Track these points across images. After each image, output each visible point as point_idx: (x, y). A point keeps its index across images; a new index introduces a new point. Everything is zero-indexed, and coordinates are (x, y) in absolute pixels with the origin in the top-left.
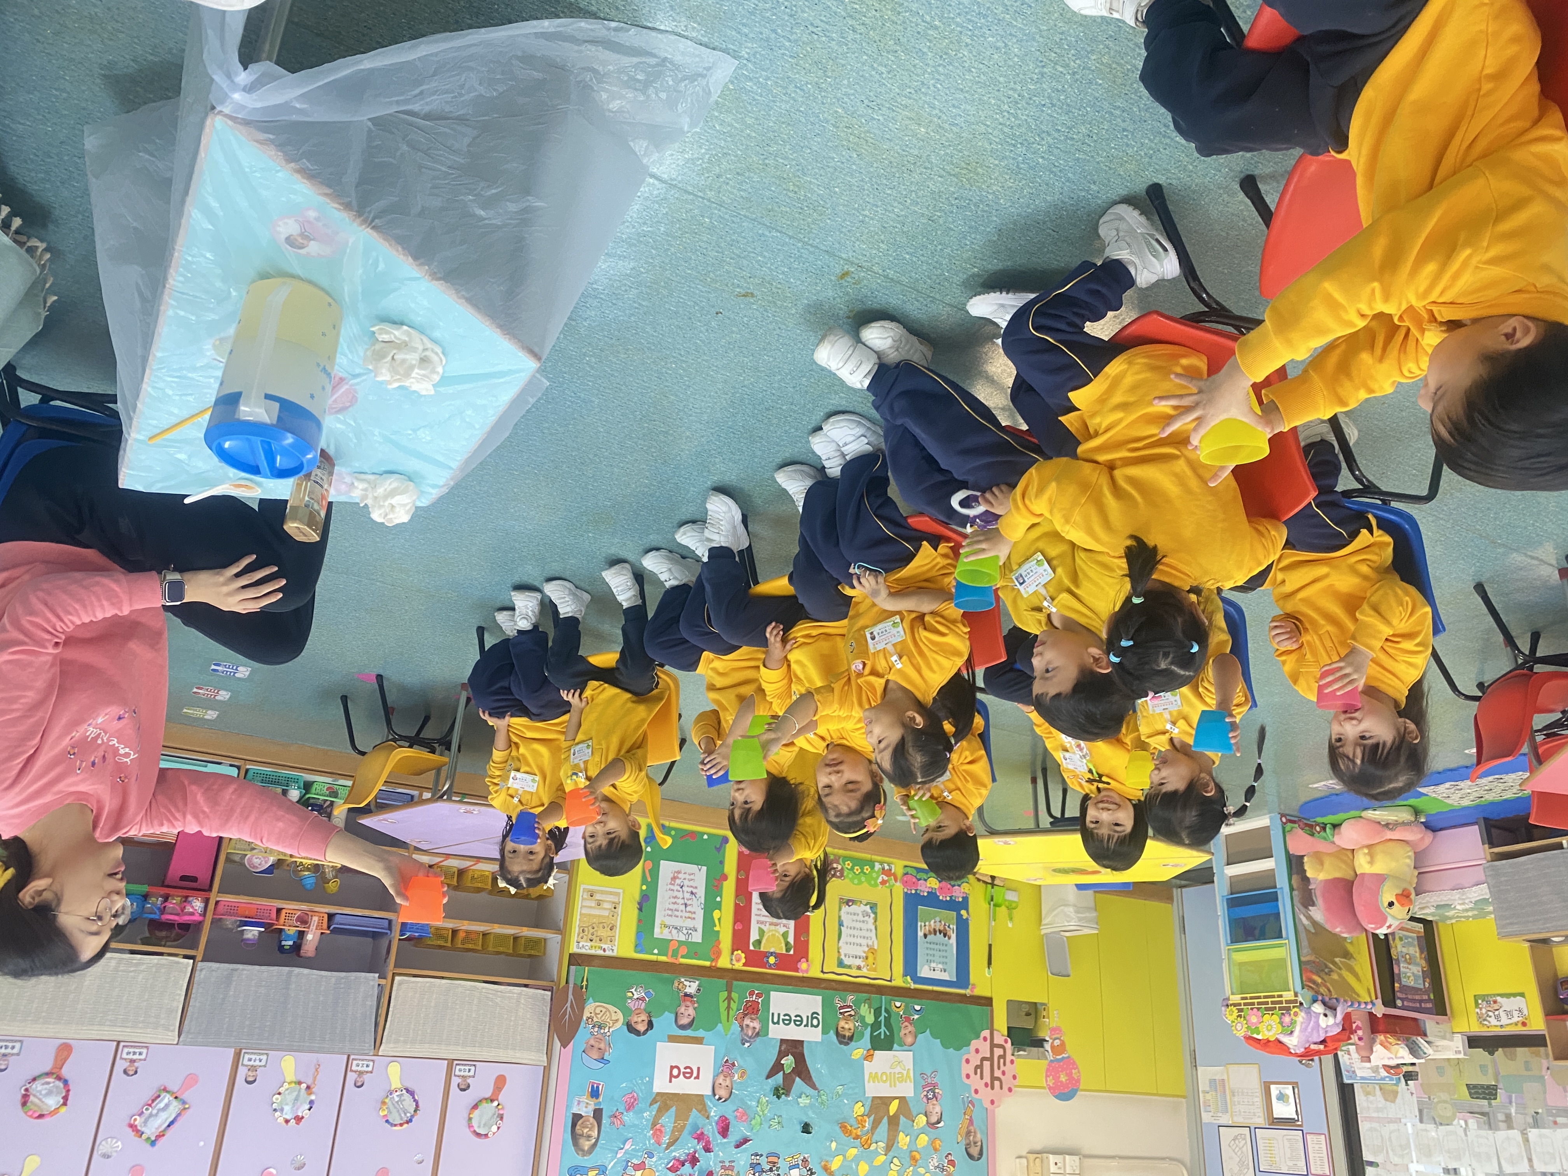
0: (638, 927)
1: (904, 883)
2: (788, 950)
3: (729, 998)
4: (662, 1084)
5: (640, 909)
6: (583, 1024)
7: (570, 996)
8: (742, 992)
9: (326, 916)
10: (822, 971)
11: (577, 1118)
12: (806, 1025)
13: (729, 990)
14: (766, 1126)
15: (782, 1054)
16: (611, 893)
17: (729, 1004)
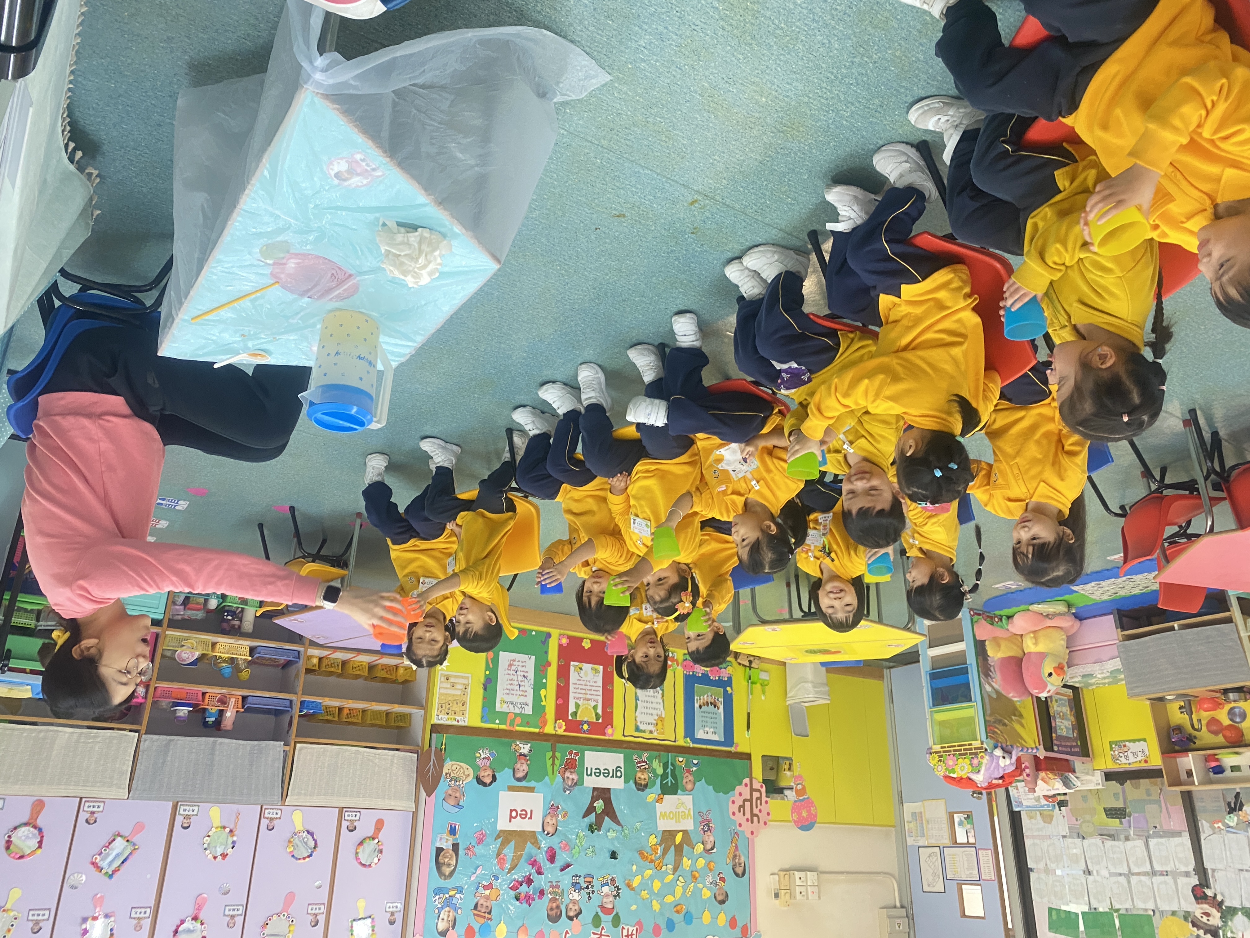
0: (484, 703)
1: (685, 667)
2: (597, 719)
3: (554, 757)
4: (503, 824)
5: (485, 689)
6: (442, 779)
7: (433, 757)
8: (564, 752)
9: (241, 698)
10: (623, 735)
11: (439, 850)
12: (612, 776)
13: (554, 750)
14: (583, 854)
15: (594, 799)
16: (462, 677)
17: (554, 761)
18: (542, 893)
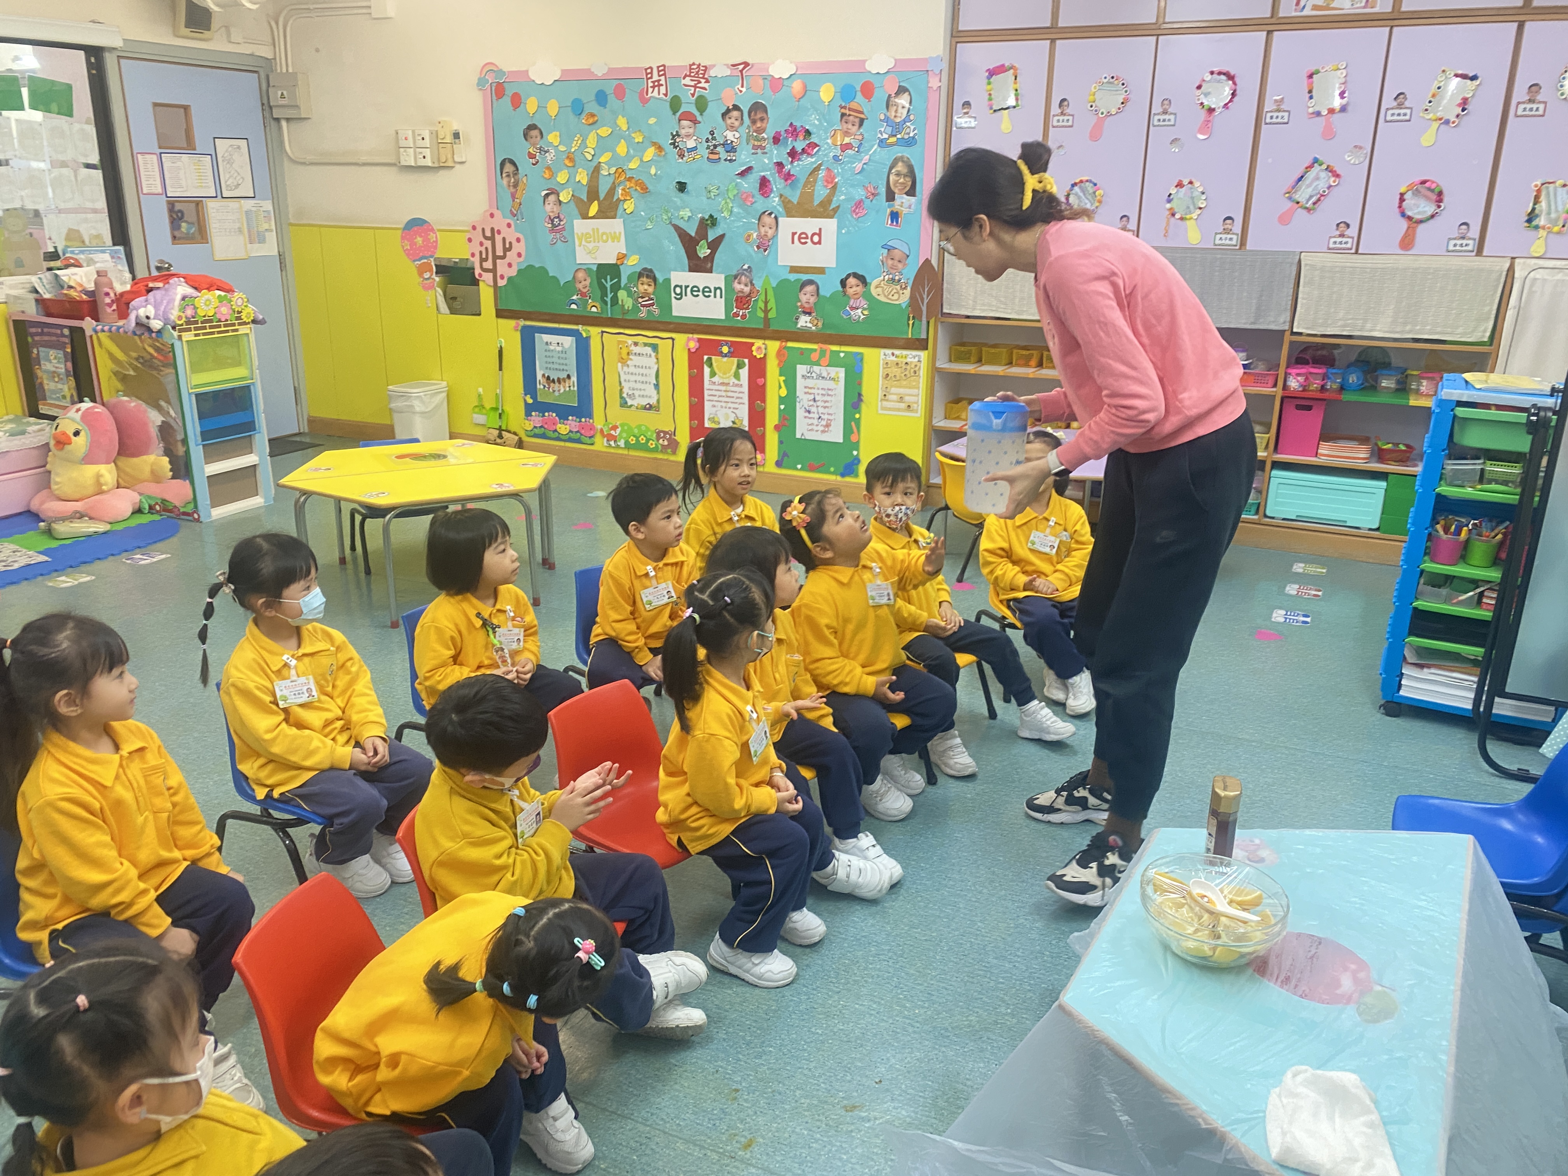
0: (861, 378)
1: (592, 428)
2: (710, 359)
3: (766, 311)
4: (829, 226)
5: (860, 395)
6: (911, 282)
7: (924, 309)
8: (754, 317)
10: (673, 339)
11: (911, 193)
12: (687, 287)
13: (766, 320)
14: (722, 188)
15: (710, 258)
16: (890, 409)
17: (766, 306)
18: (776, 140)
